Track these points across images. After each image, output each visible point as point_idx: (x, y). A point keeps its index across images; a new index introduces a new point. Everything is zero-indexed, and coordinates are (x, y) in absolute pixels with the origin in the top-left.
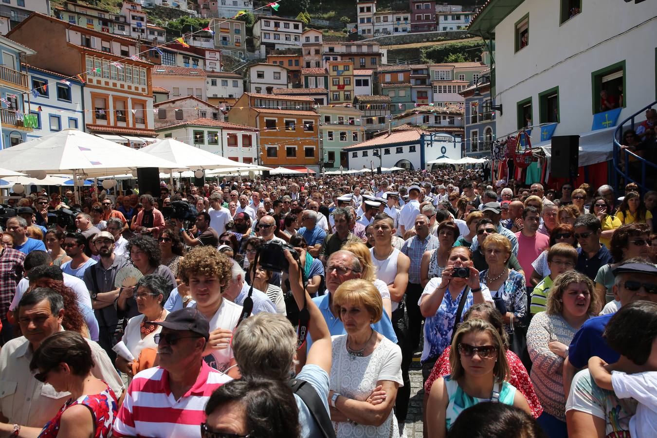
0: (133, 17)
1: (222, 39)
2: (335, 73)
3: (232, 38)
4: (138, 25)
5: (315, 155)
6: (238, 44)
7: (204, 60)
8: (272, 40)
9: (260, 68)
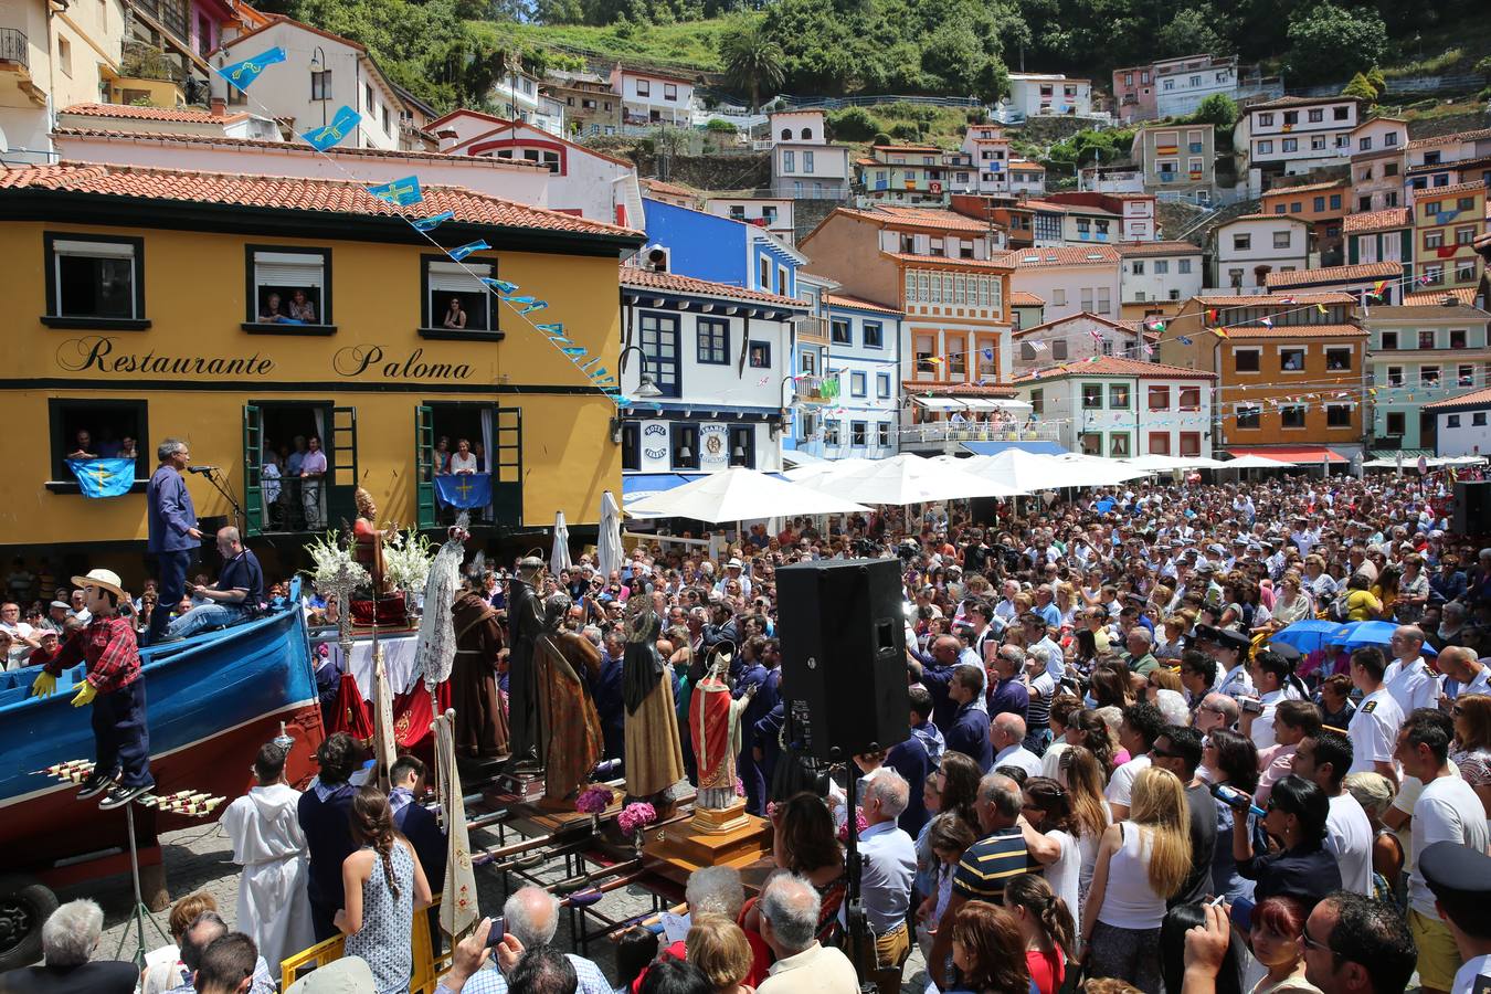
0: (985, 155)
1: (1161, 169)
2: (1432, 220)
3: (1183, 163)
4: (992, 169)
5: (1352, 421)
6: (1196, 176)
7: (1121, 220)
8: (1277, 155)
9: (1240, 229)
